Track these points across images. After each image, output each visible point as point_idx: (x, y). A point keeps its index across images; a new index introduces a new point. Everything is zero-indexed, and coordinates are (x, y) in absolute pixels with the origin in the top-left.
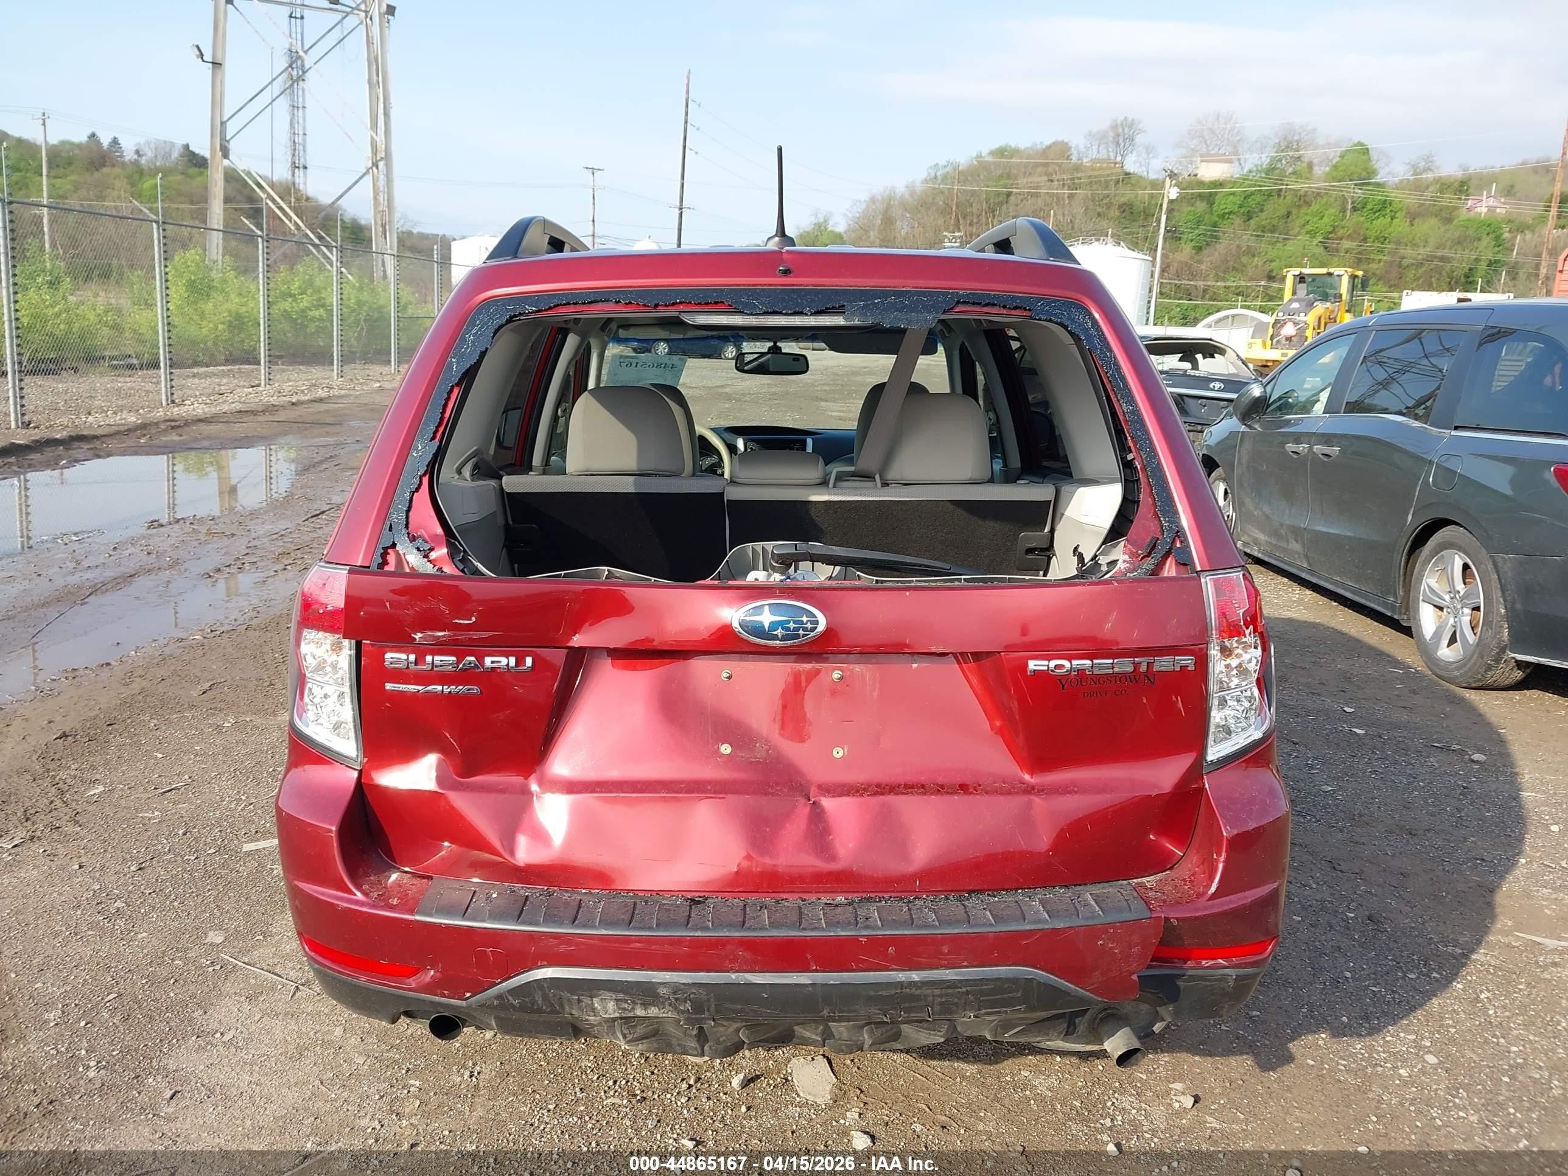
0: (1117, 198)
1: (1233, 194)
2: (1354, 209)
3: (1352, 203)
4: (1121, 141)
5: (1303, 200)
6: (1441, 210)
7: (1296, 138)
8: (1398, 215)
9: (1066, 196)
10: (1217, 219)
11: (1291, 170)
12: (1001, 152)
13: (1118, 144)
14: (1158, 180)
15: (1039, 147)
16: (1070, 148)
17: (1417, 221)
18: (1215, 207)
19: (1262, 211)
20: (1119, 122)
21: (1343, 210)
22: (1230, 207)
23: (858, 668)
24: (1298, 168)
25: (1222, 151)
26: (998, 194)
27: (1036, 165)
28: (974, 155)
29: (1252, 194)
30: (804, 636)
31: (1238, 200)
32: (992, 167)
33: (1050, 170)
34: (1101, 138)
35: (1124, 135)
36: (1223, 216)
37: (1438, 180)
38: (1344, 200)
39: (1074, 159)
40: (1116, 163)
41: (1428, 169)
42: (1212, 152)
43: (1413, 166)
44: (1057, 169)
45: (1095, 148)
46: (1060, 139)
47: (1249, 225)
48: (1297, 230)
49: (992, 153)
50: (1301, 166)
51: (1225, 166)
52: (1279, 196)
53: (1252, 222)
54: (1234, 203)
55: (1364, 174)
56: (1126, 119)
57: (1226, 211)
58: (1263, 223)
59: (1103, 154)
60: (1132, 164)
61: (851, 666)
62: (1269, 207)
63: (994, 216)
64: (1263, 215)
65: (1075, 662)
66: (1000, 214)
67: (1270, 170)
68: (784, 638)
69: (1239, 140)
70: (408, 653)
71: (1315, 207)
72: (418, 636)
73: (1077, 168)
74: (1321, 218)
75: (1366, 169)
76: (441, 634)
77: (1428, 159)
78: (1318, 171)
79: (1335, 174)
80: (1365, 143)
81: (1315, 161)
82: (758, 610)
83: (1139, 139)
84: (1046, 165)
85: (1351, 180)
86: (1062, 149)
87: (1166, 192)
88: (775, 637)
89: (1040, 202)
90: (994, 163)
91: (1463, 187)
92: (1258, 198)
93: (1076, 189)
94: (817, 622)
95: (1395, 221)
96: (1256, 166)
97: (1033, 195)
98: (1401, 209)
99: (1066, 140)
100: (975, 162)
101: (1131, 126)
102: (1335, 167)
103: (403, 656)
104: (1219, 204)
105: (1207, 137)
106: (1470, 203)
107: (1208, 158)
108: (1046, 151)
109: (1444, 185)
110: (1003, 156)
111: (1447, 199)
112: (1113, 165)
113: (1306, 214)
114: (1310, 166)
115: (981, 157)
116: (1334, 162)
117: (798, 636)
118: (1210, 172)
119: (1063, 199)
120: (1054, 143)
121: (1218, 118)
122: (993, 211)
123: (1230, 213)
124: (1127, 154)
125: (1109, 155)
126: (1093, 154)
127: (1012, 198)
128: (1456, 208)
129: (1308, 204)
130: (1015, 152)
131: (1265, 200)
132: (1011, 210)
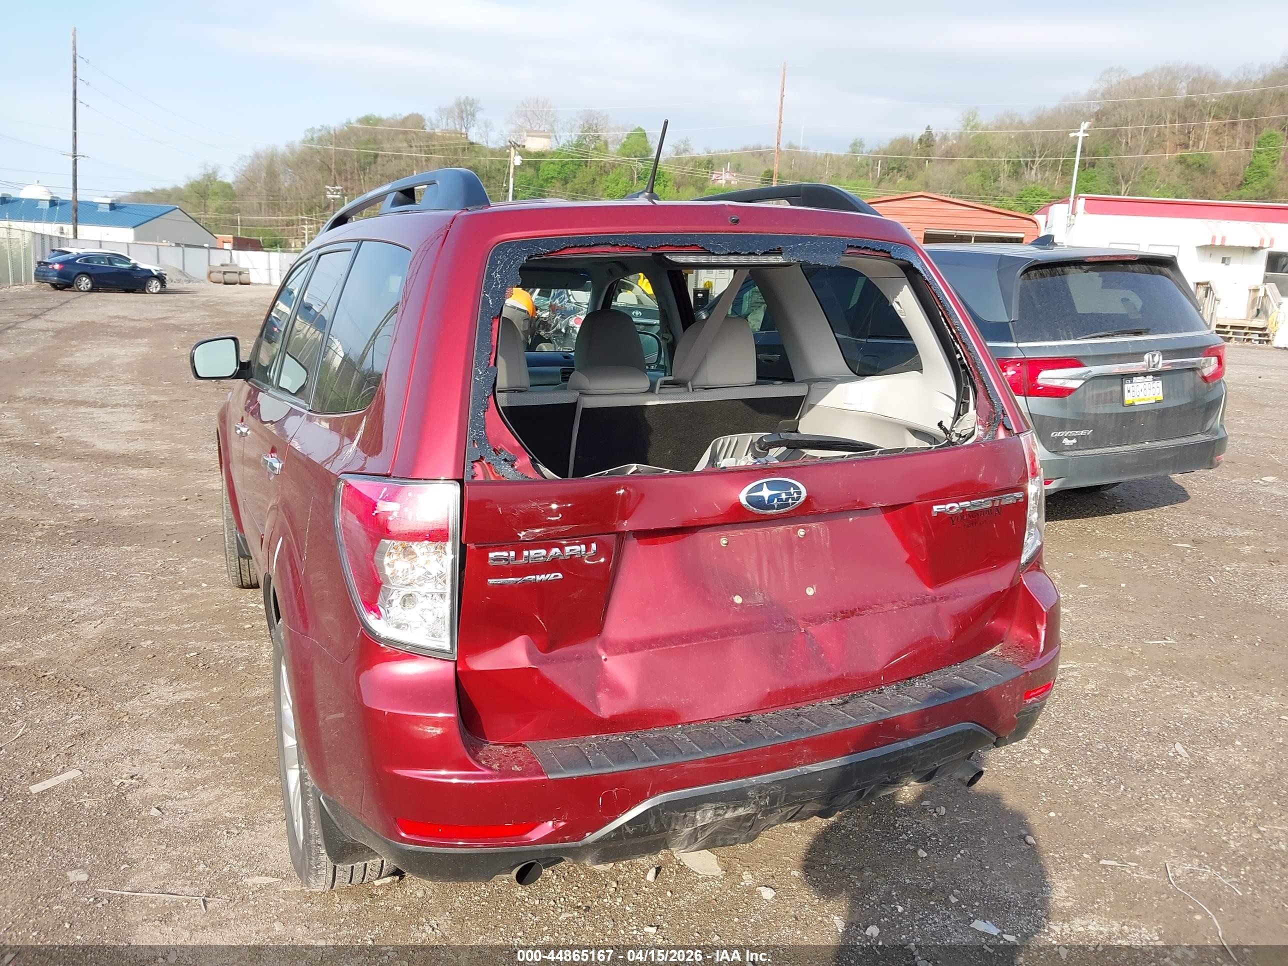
0: (465, 162)
1: (553, 163)
2: (639, 178)
3: (638, 174)
4: (464, 116)
5: (604, 170)
6: (696, 181)
7: (595, 121)
8: (668, 184)
9: (424, 159)
10: (542, 182)
11: (593, 146)
12: (367, 120)
13: (462, 119)
14: (495, 149)
15: (399, 118)
16: (424, 120)
17: (681, 189)
18: (540, 173)
19: (575, 177)
20: (462, 101)
21: (632, 179)
22: (552, 174)
23: (814, 525)
24: (598, 145)
25: (542, 129)
26: (367, 155)
27: (397, 133)
28: (344, 121)
29: (567, 163)
30: (793, 504)
31: (557, 168)
32: (361, 133)
33: (409, 137)
34: (449, 113)
35: (467, 111)
36: (546, 180)
37: (692, 159)
38: (632, 172)
39: (428, 130)
40: (461, 134)
41: (686, 151)
42: (535, 129)
43: (676, 148)
44: (414, 136)
45: (444, 121)
46: (415, 112)
47: (566, 188)
48: (601, 193)
49: (360, 121)
50: (600, 144)
51: (546, 140)
52: (586, 166)
53: (568, 185)
54: (554, 170)
55: (644, 152)
56: (467, 98)
57: (549, 176)
58: (577, 186)
59: (451, 126)
60: (474, 136)
61: (810, 525)
62: (580, 175)
63: (365, 174)
64: (576, 181)
65: (961, 504)
66: (370, 173)
67: (579, 145)
68: (779, 507)
69: (554, 121)
70: (508, 550)
71: (612, 176)
72: (522, 534)
73: (431, 137)
74: (617, 185)
75: (645, 148)
76: (538, 531)
77: (686, 142)
78: (611, 148)
79: (624, 151)
80: (643, 128)
81: (609, 140)
82: (759, 488)
83: (478, 116)
84: (405, 133)
85: (635, 157)
86: (417, 121)
87: (512, 159)
88: (773, 507)
89: (403, 163)
90: (361, 129)
91: (710, 164)
92: (572, 167)
93: (431, 154)
94: (799, 493)
95: (667, 188)
96: (568, 141)
97: (396, 157)
98: (670, 180)
99: (420, 113)
100: (346, 128)
101: (471, 105)
102: (624, 145)
103: (505, 554)
104: (543, 171)
105: (530, 117)
106: (714, 176)
107: (532, 133)
108: (405, 121)
109: (697, 163)
110: (369, 124)
111: (701, 172)
112: (459, 135)
113: (607, 181)
114: (606, 143)
115: (350, 123)
116: (623, 141)
117: (788, 505)
118: (535, 144)
119: (422, 162)
120: (410, 115)
121: (537, 102)
122: (364, 169)
123: (553, 177)
124: (470, 127)
125: (455, 127)
126: (443, 125)
127: (379, 159)
128: (706, 180)
129: (607, 173)
130: (379, 121)
131: (576, 169)
132: (379, 169)
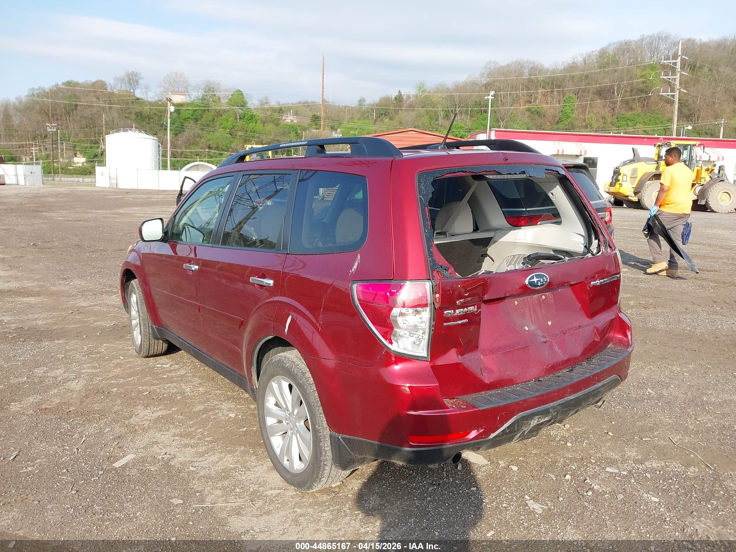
0: (134, 109)
1: (188, 110)
2: (240, 118)
3: (239, 116)
4: (132, 82)
5: (219, 114)
6: (274, 120)
7: (212, 86)
8: (258, 122)
9: (107, 108)
10: (182, 121)
11: (211, 100)
12: (68, 83)
13: (131, 84)
14: (152, 102)
15: (89, 82)
16: (106, 84)
17: (265, 124)
18: (181, 115)
19: (202, 117)
20: (130, 73)
21: (236, 119)
22: (188, 116)
24: (214, 99)
25: (180, 90)
26: (70, 105)
27: (89, 92)
28: (54, 84)
29: (197, 110)
31: (191, 113)
32: (65, 91)
33: (97, 94)
34: (122, 80)
35: (133, 79)
36: (185, 119)
37: (271, 108)
38: (236, 115)
39: (109, 90)
40: (131, 93)
41: (266, 103)
42: (176, 90)
43: (261, 101)
44: (101, 94)
45: (119, 85)
46: (100, 79)
47: (197, 124)
48: (218, 127)
49: (64, 84)
50: (215, 99)
51: (183, 96)
52: (208, 111)
53: (198, 122)
54: (189, 114)
55: (242, 104)
56: (133, 72)
57: (186, 117)
58: (203, 123)
59: (124, 88)
60: (138, 94)
62: (205, 116)
63: (70, 116)
64: (203, 120)
66: (73, 116)
67: (203, 99)
69: (188, 85)
71: (224, 117)
73: (111, 94)
74: (228, 122)
75: (243, 102)
77: (266, 99)
78: (222, 101)
79: (230, 103)
80: (241, 90)
81: (221, 97)
83: (140, 82)
84: (95, 92)
85: (237, 106)
86: (102, 84)
87: (168, 108)
89: (94, 110)
90: (66, 89)
91: (281, 111)
92: (200, 112)
93: (112, 104)
95: (257, 124)
96: (197, 97)
97: (89, 106)
98: (259, 119)
99: (103, 80)
100: (55, 88)
101: (136, 76)
102: (230, 100)
104: (183, 114)
105: (172, 83)
106: (284, 118)
107: (174, 93)
108: (94, 85)
109: (274, 110)
110: (70, 86)
111: (276, 115)
112: (129, 94)
113: (221, 120)
114: (219, 98)
115: (58, 85)
116: (229, 97)
118: (178, 99)
119: (106, 109)
120: (97, 81)
121: (176, 75)
122: (69, 113)
123: (188, 118)
124: (136, 89)
125: (127, 89)
126: (119, 87)
127: (79, 107)
128: (279, 119)
129: (221, 115)
130: (76, 84)
131: (202, 113)
132: (79, 113)
